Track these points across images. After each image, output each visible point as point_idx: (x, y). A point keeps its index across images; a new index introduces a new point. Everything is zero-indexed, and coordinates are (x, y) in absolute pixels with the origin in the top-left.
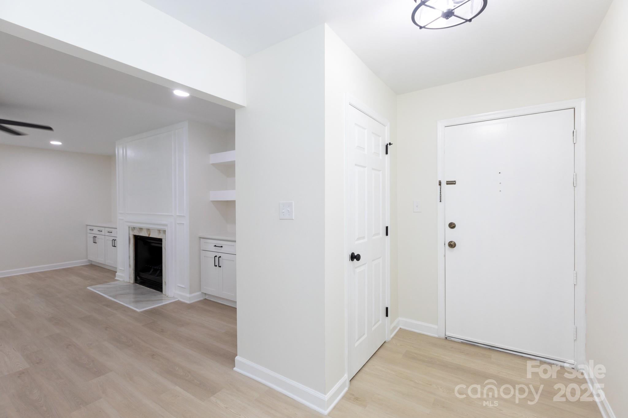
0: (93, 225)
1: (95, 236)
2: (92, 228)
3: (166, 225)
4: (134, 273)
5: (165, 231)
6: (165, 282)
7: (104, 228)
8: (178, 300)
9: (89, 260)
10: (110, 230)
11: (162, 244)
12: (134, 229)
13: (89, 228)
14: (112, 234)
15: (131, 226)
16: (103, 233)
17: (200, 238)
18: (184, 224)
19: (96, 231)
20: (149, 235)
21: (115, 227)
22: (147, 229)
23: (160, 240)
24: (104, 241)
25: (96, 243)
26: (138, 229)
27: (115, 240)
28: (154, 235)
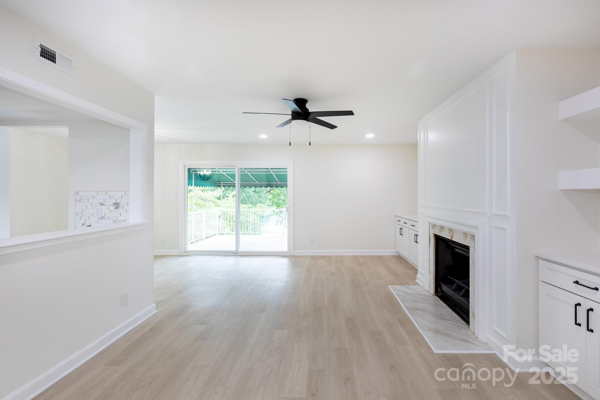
0: (400, 216)
1: (402, 227)
2: (400, 219)
3: (476, 228)
4: (434, 282)
5: (474, 236)
6: (474, 314)
7: (408, 220)
8: (495, 354)
9: (397, 251)
10: (414, 223)
11: (469, 253)
12: (434, 226)
13: (398, 218)
14: (415, 228)
15: (432, 223)
16: (407, 225)
17: (538, 258)
18: (506, 229)
19: (401, 223)
20: (452, 237)
21: (416, 221)
22: (449, 228)
23: (467, 248)
24: (409, 234)
25: (402, 235)
26: (439, 227)
27: (418, 235)
28: (458, 239)
